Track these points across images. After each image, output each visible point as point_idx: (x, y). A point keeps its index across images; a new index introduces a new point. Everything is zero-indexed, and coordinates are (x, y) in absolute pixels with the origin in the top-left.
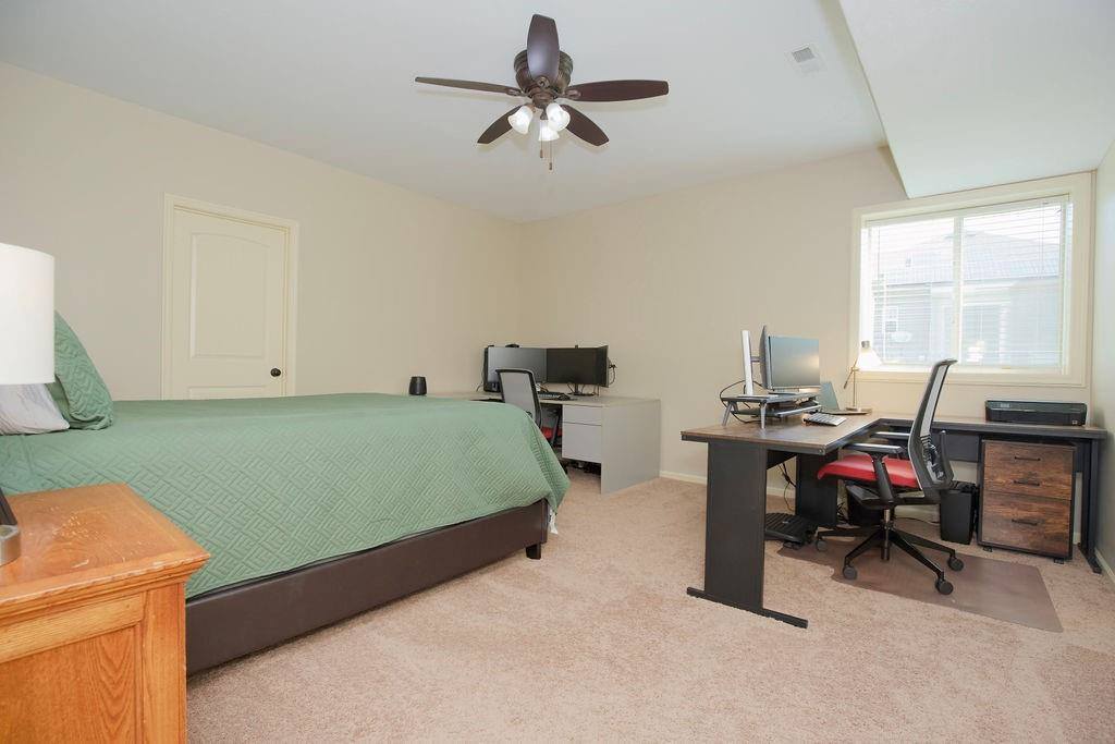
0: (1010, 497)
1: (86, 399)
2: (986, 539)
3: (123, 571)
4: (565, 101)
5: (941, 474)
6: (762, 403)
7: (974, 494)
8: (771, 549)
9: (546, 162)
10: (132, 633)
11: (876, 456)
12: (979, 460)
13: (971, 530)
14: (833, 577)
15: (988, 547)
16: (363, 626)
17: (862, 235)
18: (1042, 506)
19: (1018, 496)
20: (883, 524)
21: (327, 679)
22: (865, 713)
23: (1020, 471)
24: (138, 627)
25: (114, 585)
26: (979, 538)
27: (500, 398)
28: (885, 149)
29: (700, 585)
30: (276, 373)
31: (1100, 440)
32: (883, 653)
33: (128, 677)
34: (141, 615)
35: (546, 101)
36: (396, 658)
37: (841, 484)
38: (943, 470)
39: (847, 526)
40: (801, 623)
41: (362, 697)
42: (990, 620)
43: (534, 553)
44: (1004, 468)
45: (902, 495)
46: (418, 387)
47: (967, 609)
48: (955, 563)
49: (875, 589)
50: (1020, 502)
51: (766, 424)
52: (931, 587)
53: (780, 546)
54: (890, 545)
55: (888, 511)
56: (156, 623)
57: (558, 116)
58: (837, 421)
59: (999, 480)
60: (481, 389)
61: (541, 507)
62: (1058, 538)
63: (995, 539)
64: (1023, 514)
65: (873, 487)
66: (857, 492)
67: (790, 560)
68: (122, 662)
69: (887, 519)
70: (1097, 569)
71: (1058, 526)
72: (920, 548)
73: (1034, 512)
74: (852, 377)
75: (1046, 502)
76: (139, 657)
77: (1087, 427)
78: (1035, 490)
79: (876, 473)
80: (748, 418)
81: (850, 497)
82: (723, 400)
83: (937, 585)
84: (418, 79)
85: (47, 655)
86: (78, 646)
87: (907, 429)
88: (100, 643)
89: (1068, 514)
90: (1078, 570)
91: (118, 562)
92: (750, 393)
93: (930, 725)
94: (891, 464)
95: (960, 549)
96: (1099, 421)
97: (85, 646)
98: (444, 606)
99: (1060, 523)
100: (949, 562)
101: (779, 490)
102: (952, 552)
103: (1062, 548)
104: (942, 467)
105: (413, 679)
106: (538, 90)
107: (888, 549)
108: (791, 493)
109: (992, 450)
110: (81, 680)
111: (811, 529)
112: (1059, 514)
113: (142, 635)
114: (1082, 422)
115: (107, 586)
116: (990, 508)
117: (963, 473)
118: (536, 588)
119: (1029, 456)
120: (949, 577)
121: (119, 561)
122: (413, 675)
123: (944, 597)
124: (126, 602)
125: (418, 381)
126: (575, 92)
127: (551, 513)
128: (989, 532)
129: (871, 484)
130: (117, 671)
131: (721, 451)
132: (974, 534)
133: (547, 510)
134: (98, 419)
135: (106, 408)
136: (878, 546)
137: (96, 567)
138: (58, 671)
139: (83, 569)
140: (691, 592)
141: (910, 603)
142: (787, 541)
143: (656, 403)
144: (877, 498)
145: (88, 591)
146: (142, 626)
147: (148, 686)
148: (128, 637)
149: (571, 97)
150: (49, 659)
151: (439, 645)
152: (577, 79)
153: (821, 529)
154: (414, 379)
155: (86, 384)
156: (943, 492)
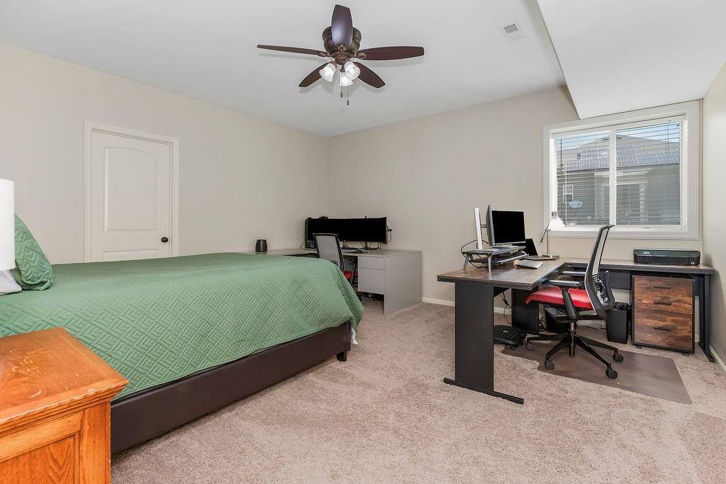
0: (651, 313)
1: (34, 269)
2: (637, 340)
3: (66, 398)
4: (356, 60)
5: (607, 299)
6: (489, 255)
7: (628, 310)
8: (498, 350)
9: (344, 100)
10: (72, 440)
11: (564, 288)
12: (631, 289)
13: (627, 334)
14: (539, 368)
15: (639, 346)
16: (229, 414)
17: (550, 143)
18: (672, 318)
19: (657, 312)
20: (570, 332)
21: (205, 453)
22: (565, 462)
23: (658, 296)
24: (77, 435)
25: (60, 408)
26: (632, 339)
27: (316, 252)
28: (564, 88)
29: (452, 377)
30: (165, 240)
31: (710, 275)
32: (574, 421)
33: (69, 472)
34: (79, 427)
35: (344, 60)
36: (252, 436)
37: (541, 306)
38: (608, 297)
39: (546, 333)
40: (520, 401)
41: (230, 465)
42: (644, 397)
43: (342, 357)
44: (647, 293)
45: (582, 313)
46: (262, 246)
47: (627, 389)
48: (618, 357)
49: (567, 376)
50: (658, 315)
51: (492, 268)
52: (604, 374)
53: (502, 348)
54: (575, 346)
55: (572, 324)
56: (89, 431)
57: (352, 70)
58: (538, 265)
59: (644, 302)
60: (303, 246)
61: (346, 326)
62: (685, 339)
63: (644, 340)
64: (661, 324)
65: (563, 309)
66: (552, 311)
67: (509, 357)
68: (64, 463)
69: (572, 329)
70: (712, 359)
71: (684, 331)
72: (594, 348)
73: (668, 322)
74: (546, 234)
75: (676, 316)
76: (77, 456)
77: (701, 267)
78: (669, 308)
79: (564, 300)
80: (479, 264)
81: (547, 314)
82: (463, 253)
83: (607, 373)
84: (259, 46)
85: (9, 463)
86: (33, 453)
87: (584, 269)
88: (49, 450)
89: (691, 323)
90: (699, 360)
91: (62, 392)
92: (481, 248)
93: (609, 471)
94: (573, 292)
95: (622, 348)
96: (708, 263)
97: (38, 452)
98: (283, 396)
99: (686, 329)
100: (614, 357)
101: (501, 310)
102: (616, 350)
103: (689, 346)
104: (607, 294)
105: (264, 450)
106: (339, 53)
107: (574, 348)
108: (508, 311)
109: (639, 282)
110: (34, 478)
111: (522, 335)
112: (685, 324)
113: (79, 442)
114: (697, 263)
115: (55, 410)
116: (639, 320)
117: (621, 297)
118: (345, 381)
119: (663, 286)
120: (615, 366)
121: (64, 390)
122: (264, 447)
123: (612, 381)
124: (68, 419)
125: (261, 243)
126: (363, 54)
127: (353, 331)
128: (639, 336)
129: (561, 307)
130: (61, 468)
131: (463, 288)
132: (629, 337)
133: (350, 329)
134: (43, 283)
135: (48, 274)
136: (567, 346)
137: (47, 396)
138: (17, 473)
139: (37, 398)
140: (446, 381)
141: (591, 385)
142: (506, 344)
143: (419, 254)
144: (566, 315)
145: (41, 414)
146: (80, 435)
147: (83, 477)
148: (69, 443)
149: (361, 57)
150: (11, 465)
151: (281, 425)
152: (364, 45)
153: (529, 336)
154: (259, 241)
155: (33, 259)
156: (608, 311)
